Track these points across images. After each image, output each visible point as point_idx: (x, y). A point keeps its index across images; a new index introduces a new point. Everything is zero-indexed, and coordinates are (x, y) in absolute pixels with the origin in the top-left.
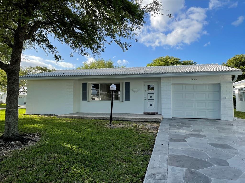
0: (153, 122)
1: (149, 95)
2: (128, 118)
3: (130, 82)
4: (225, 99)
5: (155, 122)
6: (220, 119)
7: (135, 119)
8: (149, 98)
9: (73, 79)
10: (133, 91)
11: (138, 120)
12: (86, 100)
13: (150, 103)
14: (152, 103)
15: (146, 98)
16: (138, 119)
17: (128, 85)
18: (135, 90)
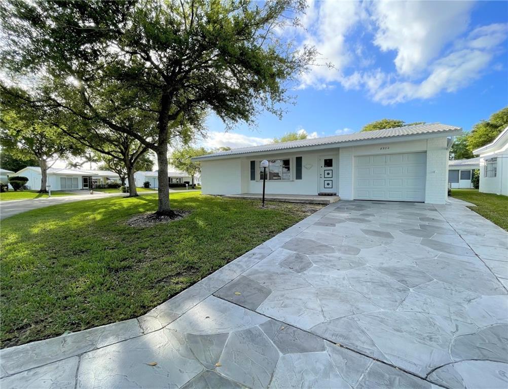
0: (319, 204)
1: (326, 172)
2: (292, 200)
3: (301, 157)
4: (433, 174)
5: (322, 204)
6: (424, 202)
7: (299, 200)
8: (326, 176)
9: (239, 158)
10: (306, 168)
11: (302, 202)
12: (255, 180)
13: (326, 182)
14: (330, 182)
15: (323, 176)
16: (302, 200)
17: (299, 160)
18: (308, 166)
